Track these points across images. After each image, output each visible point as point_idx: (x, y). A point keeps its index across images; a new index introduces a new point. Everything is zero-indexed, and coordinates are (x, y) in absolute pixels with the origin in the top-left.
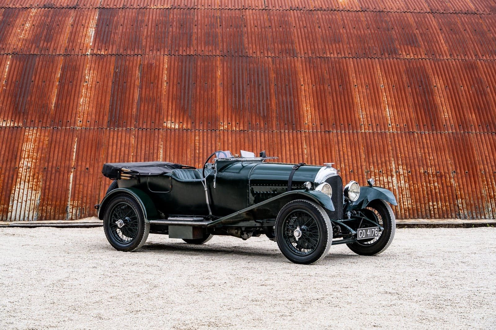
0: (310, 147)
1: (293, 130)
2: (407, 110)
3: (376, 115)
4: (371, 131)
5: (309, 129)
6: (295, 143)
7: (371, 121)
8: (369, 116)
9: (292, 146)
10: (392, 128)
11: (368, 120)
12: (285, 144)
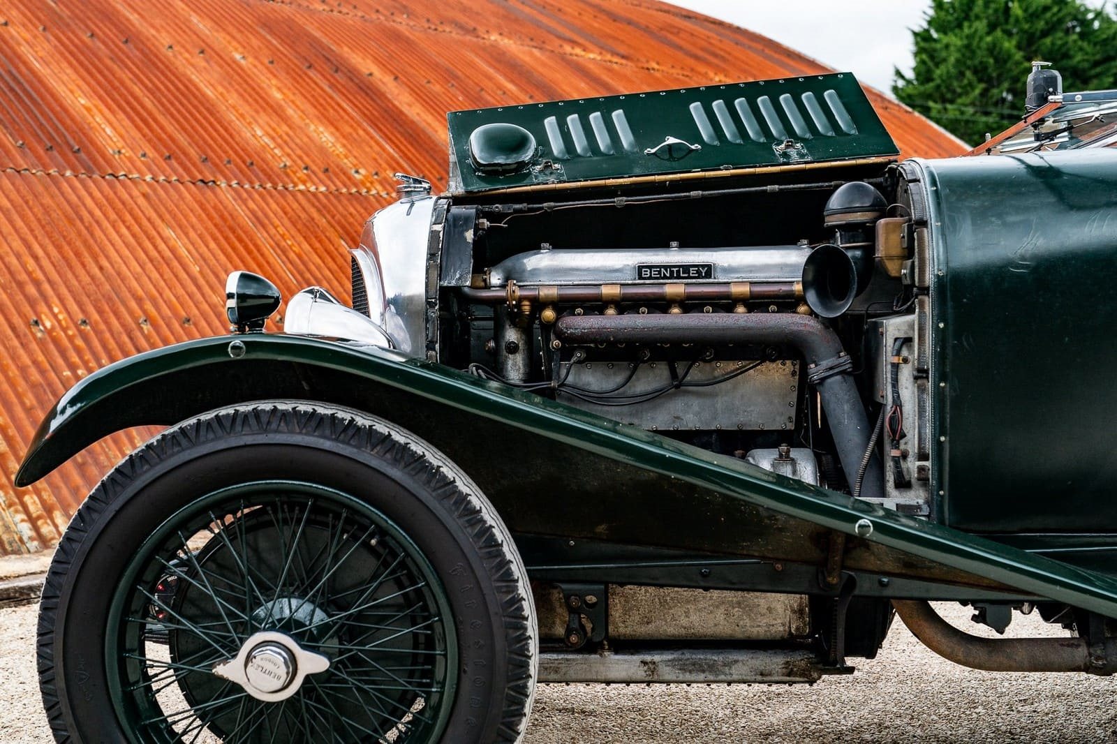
0: (186, 234)
1: (89, 172)
2: (361, 132)
3: (298, 141)
4: (323, 189)
5: (139, 171)
6: (128, 217)
7: (300, 158)
8: (279, 141)
9: (124, 230)
10: (372, 183)
11: (289, 155)
12: (97, 222)
